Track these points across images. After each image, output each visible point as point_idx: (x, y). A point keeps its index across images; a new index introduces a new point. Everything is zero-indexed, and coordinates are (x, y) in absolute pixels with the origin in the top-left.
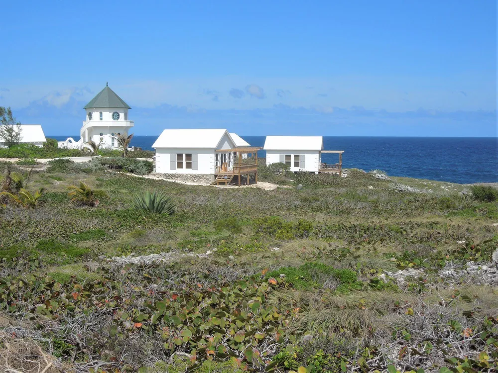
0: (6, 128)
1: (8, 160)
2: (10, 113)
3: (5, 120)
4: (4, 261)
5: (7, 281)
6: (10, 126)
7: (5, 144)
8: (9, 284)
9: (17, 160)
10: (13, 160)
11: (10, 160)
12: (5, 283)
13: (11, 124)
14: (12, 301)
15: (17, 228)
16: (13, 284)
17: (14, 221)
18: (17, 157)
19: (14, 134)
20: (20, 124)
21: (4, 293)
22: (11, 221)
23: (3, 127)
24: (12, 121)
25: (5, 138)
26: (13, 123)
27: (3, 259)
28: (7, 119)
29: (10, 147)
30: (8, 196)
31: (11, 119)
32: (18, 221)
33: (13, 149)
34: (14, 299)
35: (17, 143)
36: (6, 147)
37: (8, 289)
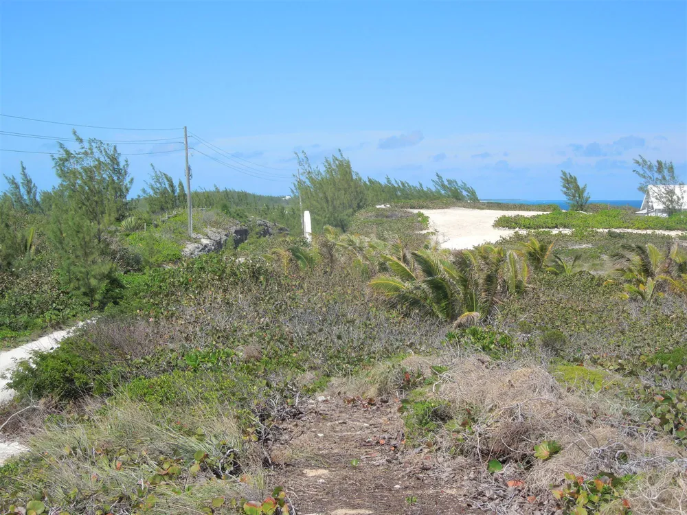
0: (665, 189)
1: (666, 233)
2: (671, 169)
3: (664, 178)
4: (666, 368)
5: (672, 395)
6: (671, 187)
7: (663, 211)
8: (675, 401)
9: (679, 233)
10: (673, 233)
11: (669, 233)
12: (670, 399)
13: (672, 184)
14: (681, 424)
15: (678, 325)
16: (681, 401)
17: (674, 316)
18: (678, 229)
19: (675, 197)
20: (683, 184)
21: (669, 411)
22: (671, 315)
23: (661, 188)
24: (674, 180)
25: (664, 203)
26: (675, 183)
27: (664, 366)
28: (667, 178)
29: (669, 216)
30: (665, 281)
31: (673, 177)
32: (680, 315)
33: (674, 218)
34: (682, 421)
35: (680, 210)
36: (665, 215)
37: (674, 406)
